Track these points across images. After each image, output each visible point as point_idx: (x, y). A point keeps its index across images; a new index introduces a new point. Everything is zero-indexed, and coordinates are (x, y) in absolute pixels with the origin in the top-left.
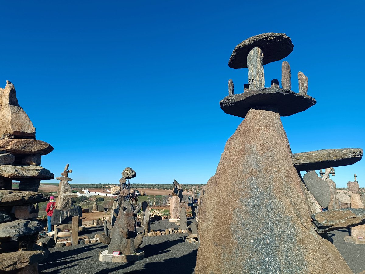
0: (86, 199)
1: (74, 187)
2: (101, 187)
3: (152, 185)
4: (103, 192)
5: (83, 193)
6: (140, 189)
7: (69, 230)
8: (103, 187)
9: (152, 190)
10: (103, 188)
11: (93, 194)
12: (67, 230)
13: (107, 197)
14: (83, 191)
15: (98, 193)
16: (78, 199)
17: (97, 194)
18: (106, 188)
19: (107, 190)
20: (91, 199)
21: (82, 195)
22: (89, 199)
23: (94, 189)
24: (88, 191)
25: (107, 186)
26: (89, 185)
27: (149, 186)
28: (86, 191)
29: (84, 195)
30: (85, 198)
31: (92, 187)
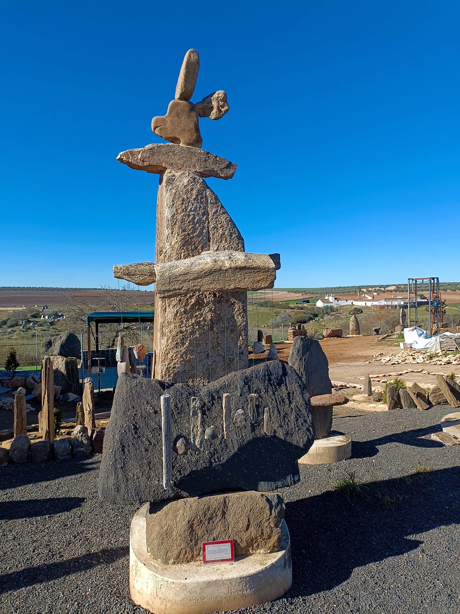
0: (334, 311)
1: (313, 292)
2: (356, 292)
3: (449, 284)
4: (360, 300)
5: (328, 301)
6: (425, 292)
7: (235, 546)
8: (358, 291)
9: (449, 294)
10: (358, 293)
11: (343, 303)
12: (226, 550)
13: (366, 307)
14: (326, 298)
15: (351, 301)
16: (321, 311)
17: (349, 303)
18: (364, 292)
19: (366, 296)
20: (341, 311)
21: (326, 305)
22: (337, 310)
23: (345, 295)
24: (335, 299)
25: (365, 290)
26: (335, 288)
27: (444, 287)
28: (331, 299)
29: (329, 305)
30: (332, 309)
31: (340, 292)
